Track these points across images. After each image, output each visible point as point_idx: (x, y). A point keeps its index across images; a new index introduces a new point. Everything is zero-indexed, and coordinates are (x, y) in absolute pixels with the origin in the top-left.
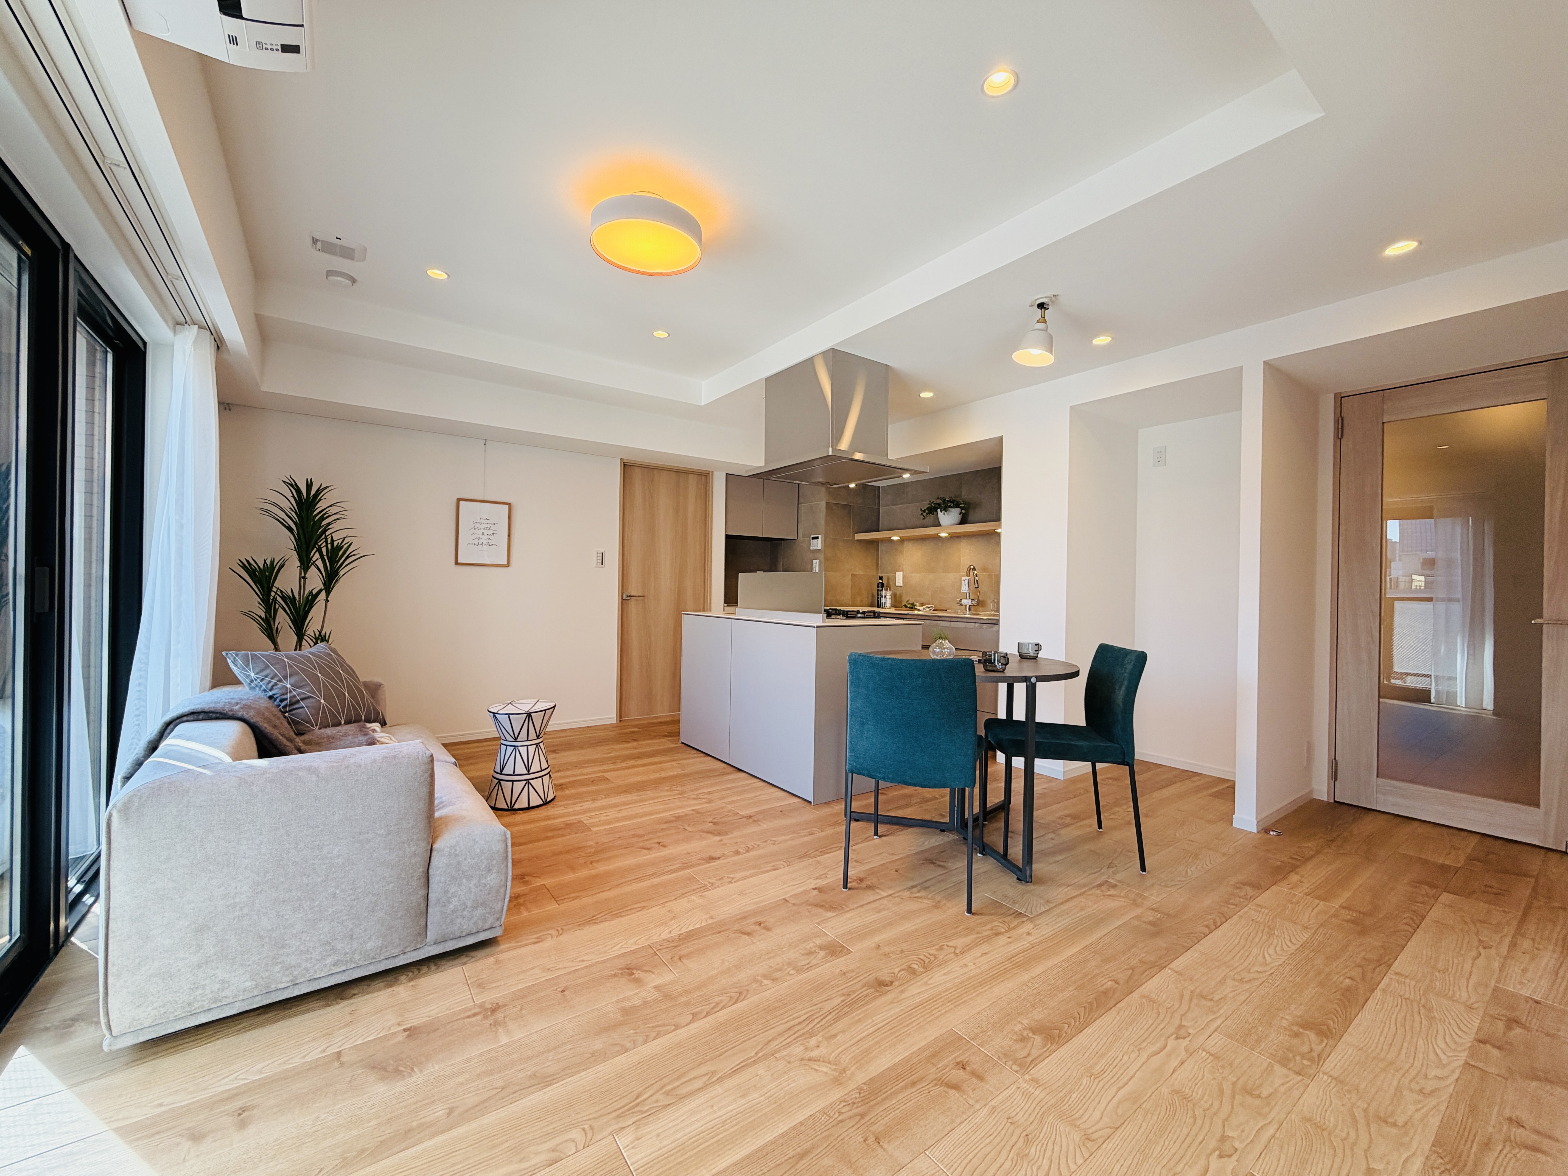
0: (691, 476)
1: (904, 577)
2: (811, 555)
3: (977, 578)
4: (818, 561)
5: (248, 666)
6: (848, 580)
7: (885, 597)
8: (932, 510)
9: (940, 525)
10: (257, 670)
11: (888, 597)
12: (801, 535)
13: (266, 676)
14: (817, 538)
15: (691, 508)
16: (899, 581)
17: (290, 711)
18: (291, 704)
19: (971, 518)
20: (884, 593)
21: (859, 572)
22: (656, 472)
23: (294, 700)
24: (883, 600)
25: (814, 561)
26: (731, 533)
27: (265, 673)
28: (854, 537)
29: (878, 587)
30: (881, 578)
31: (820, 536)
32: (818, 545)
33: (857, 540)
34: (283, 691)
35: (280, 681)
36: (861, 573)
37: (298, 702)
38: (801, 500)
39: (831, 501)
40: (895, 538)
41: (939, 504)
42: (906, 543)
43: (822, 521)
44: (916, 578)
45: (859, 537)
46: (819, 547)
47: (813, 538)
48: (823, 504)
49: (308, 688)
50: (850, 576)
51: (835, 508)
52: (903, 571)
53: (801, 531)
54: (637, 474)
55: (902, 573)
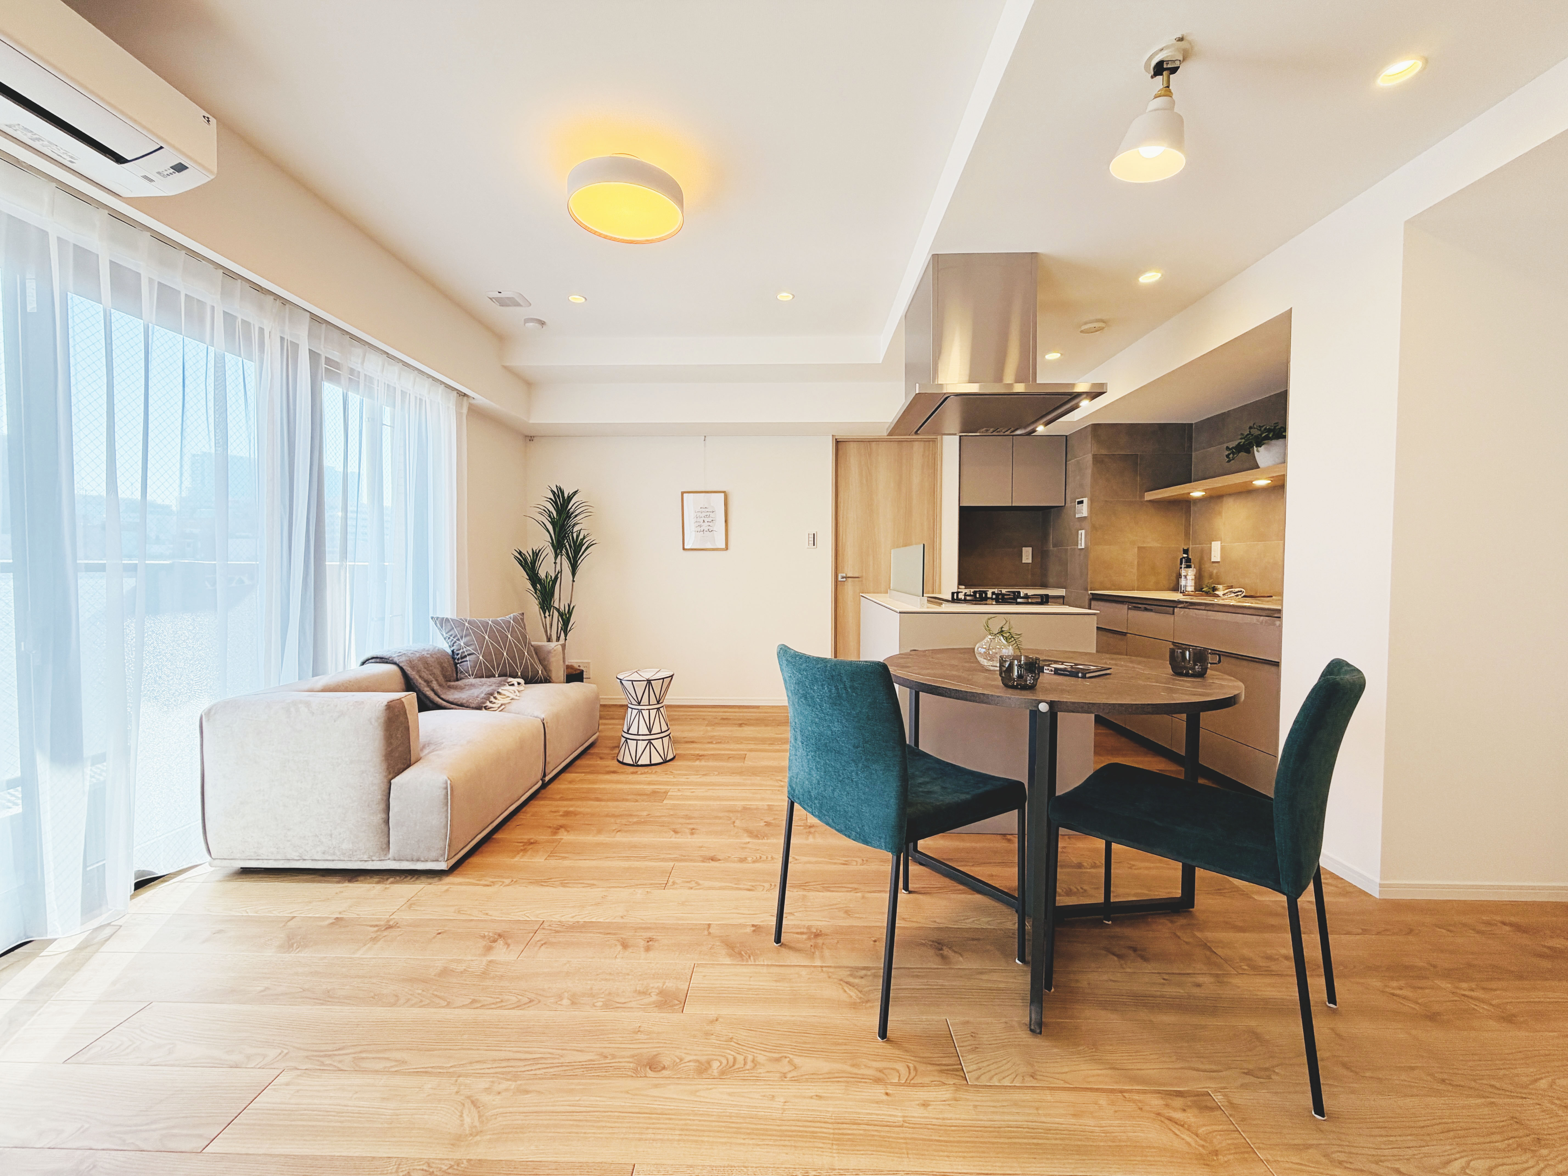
0: (916, 445)
1: (1222, 548)
2: (1078, 524)
4: (1083, 532)
5: (442, 627)
6: (1132, 555)
7: (1186, 577)
8: (1248, 446)
10: (447, 631)
12: (1068, 500)
13: (451, 636)
14: (1081, 502)
15: (916, 479)
16: (1216, 556)
17: (461, 662)
18: (462, 658)
20: (1183, 573)
21: (1152, 543)
22: (874, 444)
23: (464, 655)
24: (1183, 582)
25: (1080, 532)
26: (963, 504)
27: (450, 634)
28: (1143, 496)
30: (1187, 551)
31: (1085, 500)
33: (1150, 501)
34: (459, 647)
35: (458, 640)
36: (1156, 545)
37: (465, 656)
39: (1104, 452)
40: (1197, 494)
41: (1255, 437)
43: (1088, 480)
44: (1239, 550)
45: (1150, 496)
46: (1085, 514)
48: (1090, 458)
49: (473, 647)
50: (1136, 550)
52: (1221, 540)
53: (1068, 495)
54: (852, 449)
55: (1219, 542)
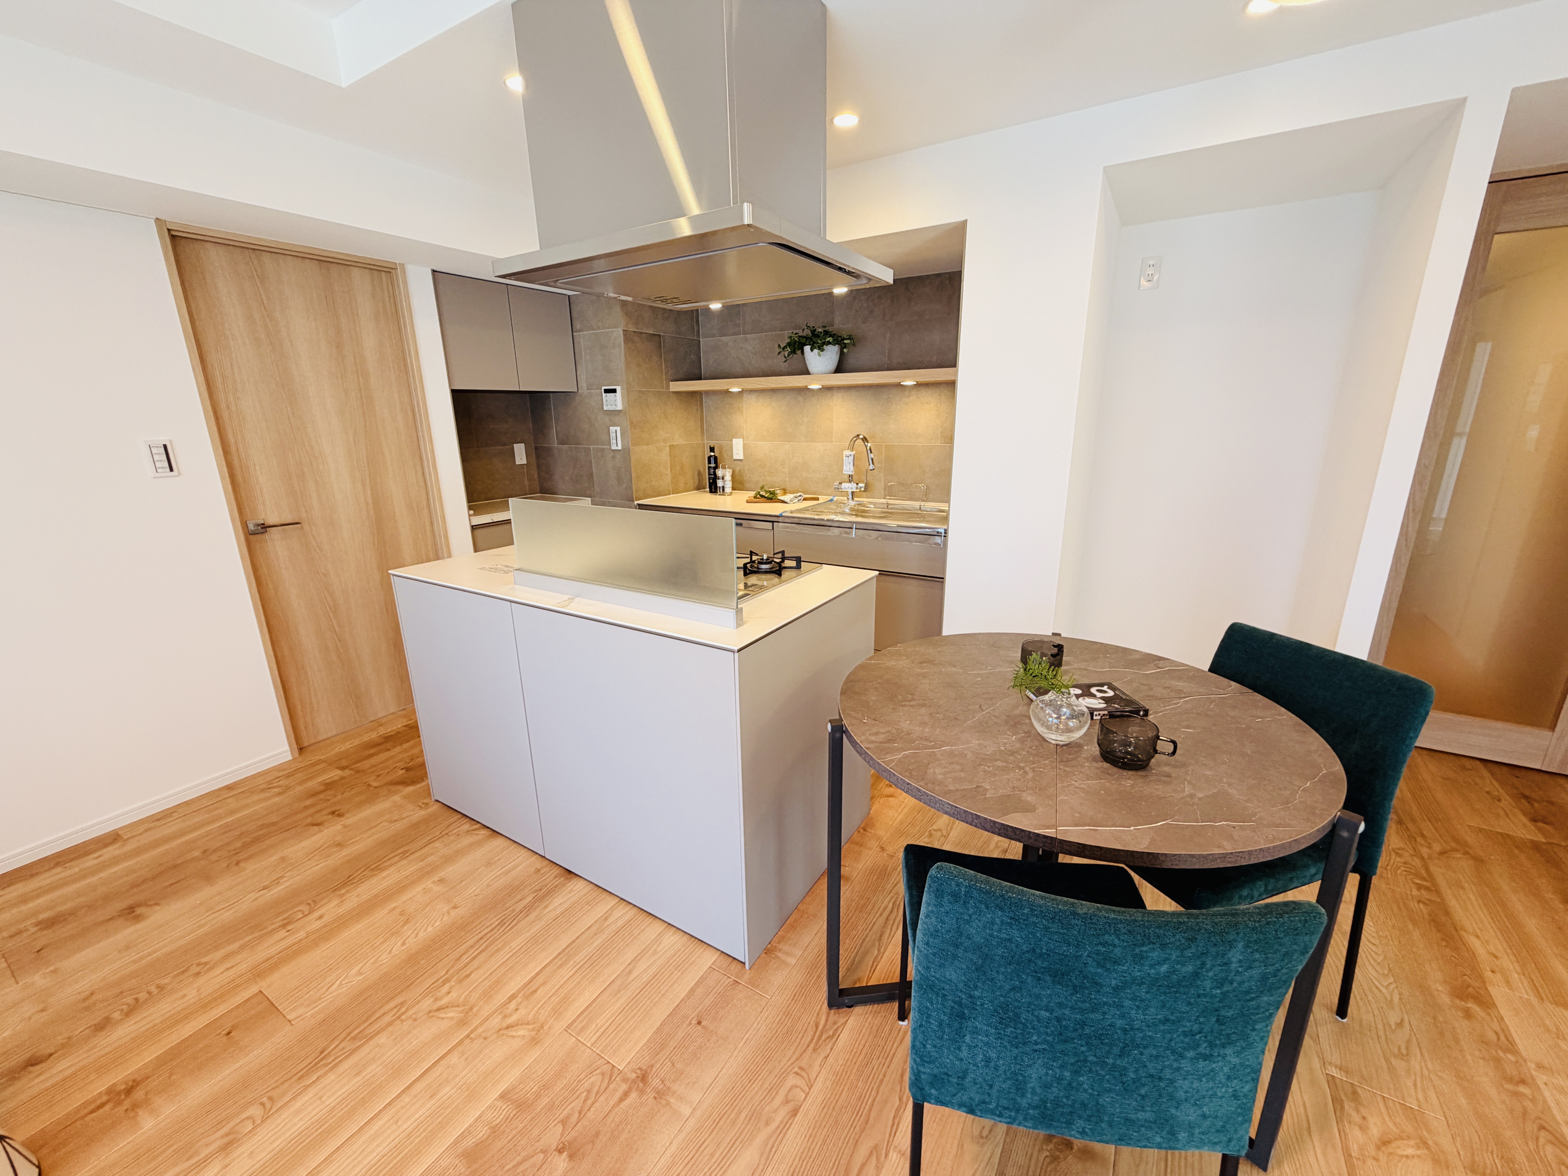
0: (356, 273)
1: (745, 447)
2: (606, 419)
3: (872, 456)
4: (618, 429)
6: (665, 456)
8: (796, 346)
9: (807, 372)
11: (728, 478)
12: (583, 385)
14: (614, 391)
16: (739, 452)
19: (851, 361)
21: (679, 440)
25: (612, 429)
28: (668, 387)
29: (709, 462)
30: (712, 449)
31: (618, 388)
32: (616, 402)
33: (674, 392)
36: (683, 442)
38: (577, 326)
39: (632, 328)
40: (734, 390)
41: (806, 338)
42: (745, 396)
43: (620, 362)
44: (765, 448)
45: (676, 388)
46: (620, 407)
47: (607, 391)
48: (618, 334)
50: (668, 448)
51: (636, 339)
52: (743, 437)
53: (583, 378)
55: (741, 440)
